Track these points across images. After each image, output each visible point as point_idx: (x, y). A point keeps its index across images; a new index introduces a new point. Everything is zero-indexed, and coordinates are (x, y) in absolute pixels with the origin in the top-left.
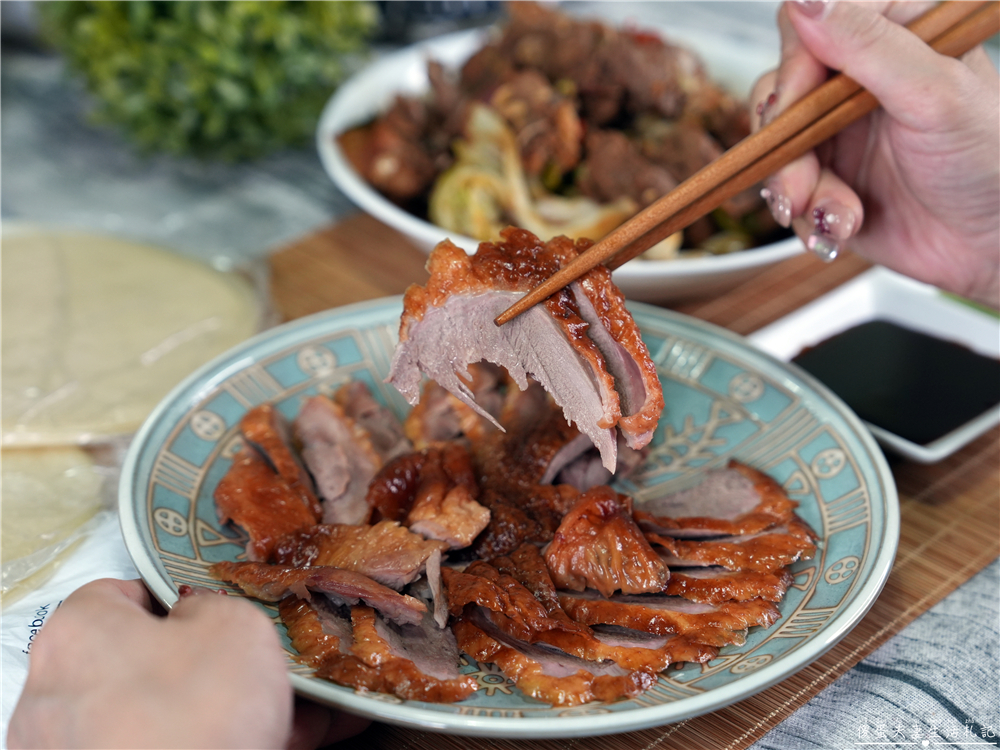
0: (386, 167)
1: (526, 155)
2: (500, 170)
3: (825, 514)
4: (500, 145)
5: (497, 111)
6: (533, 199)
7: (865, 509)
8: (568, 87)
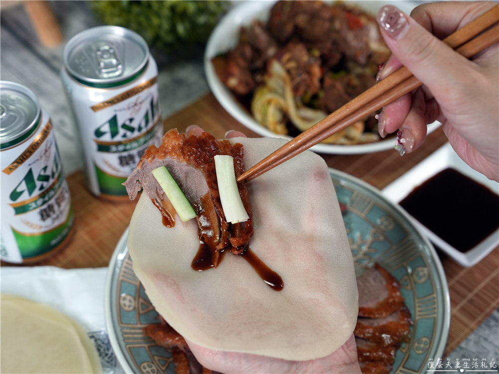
0: (233, 82)
1: (295, 90)
2: (283, 96)
3: (417, 305)
4: (284, 81)
5: (283, 65)
6: (297, 107)
7: (435, 309)
8: (317, 53)
